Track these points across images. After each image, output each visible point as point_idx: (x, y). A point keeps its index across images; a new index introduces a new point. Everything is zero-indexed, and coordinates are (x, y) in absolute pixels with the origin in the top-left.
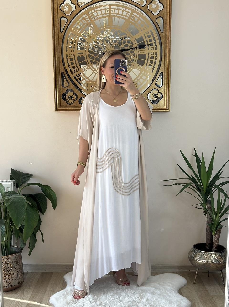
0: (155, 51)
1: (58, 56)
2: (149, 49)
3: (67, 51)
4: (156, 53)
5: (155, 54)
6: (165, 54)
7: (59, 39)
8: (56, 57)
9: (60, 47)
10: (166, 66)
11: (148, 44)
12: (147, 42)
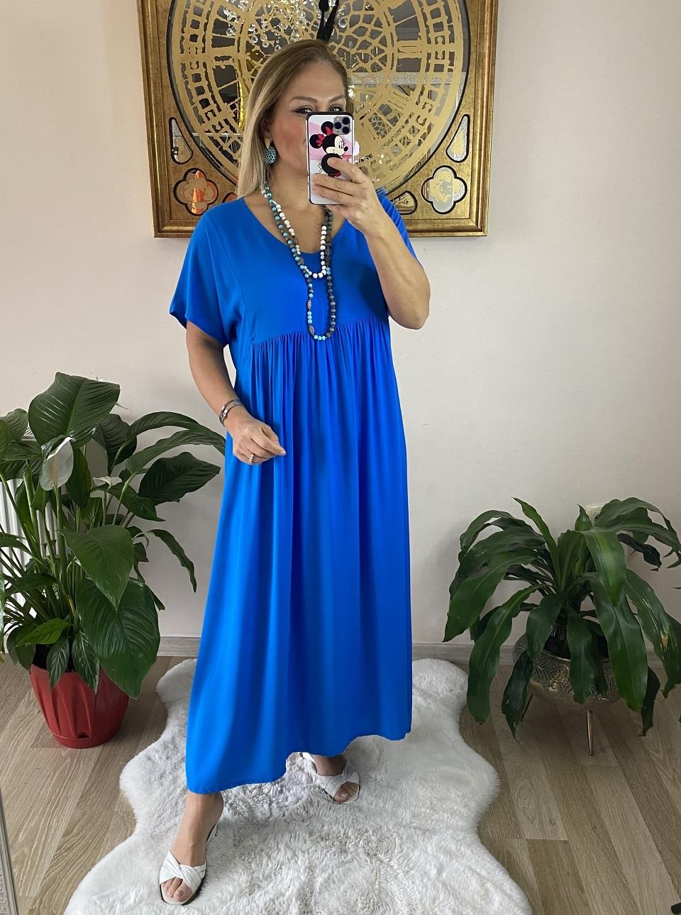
0: (449, 48)
1: (157, 69)
2: (429, 42)
3: (182, 52)
4: (452, 55)
5: (447, 56)
6: (479, 56)
7: (160, 16)
8: (151, 71)
9: (161, 40)
10: (480, 96)
11: (427, 26)
12: (426, 20)
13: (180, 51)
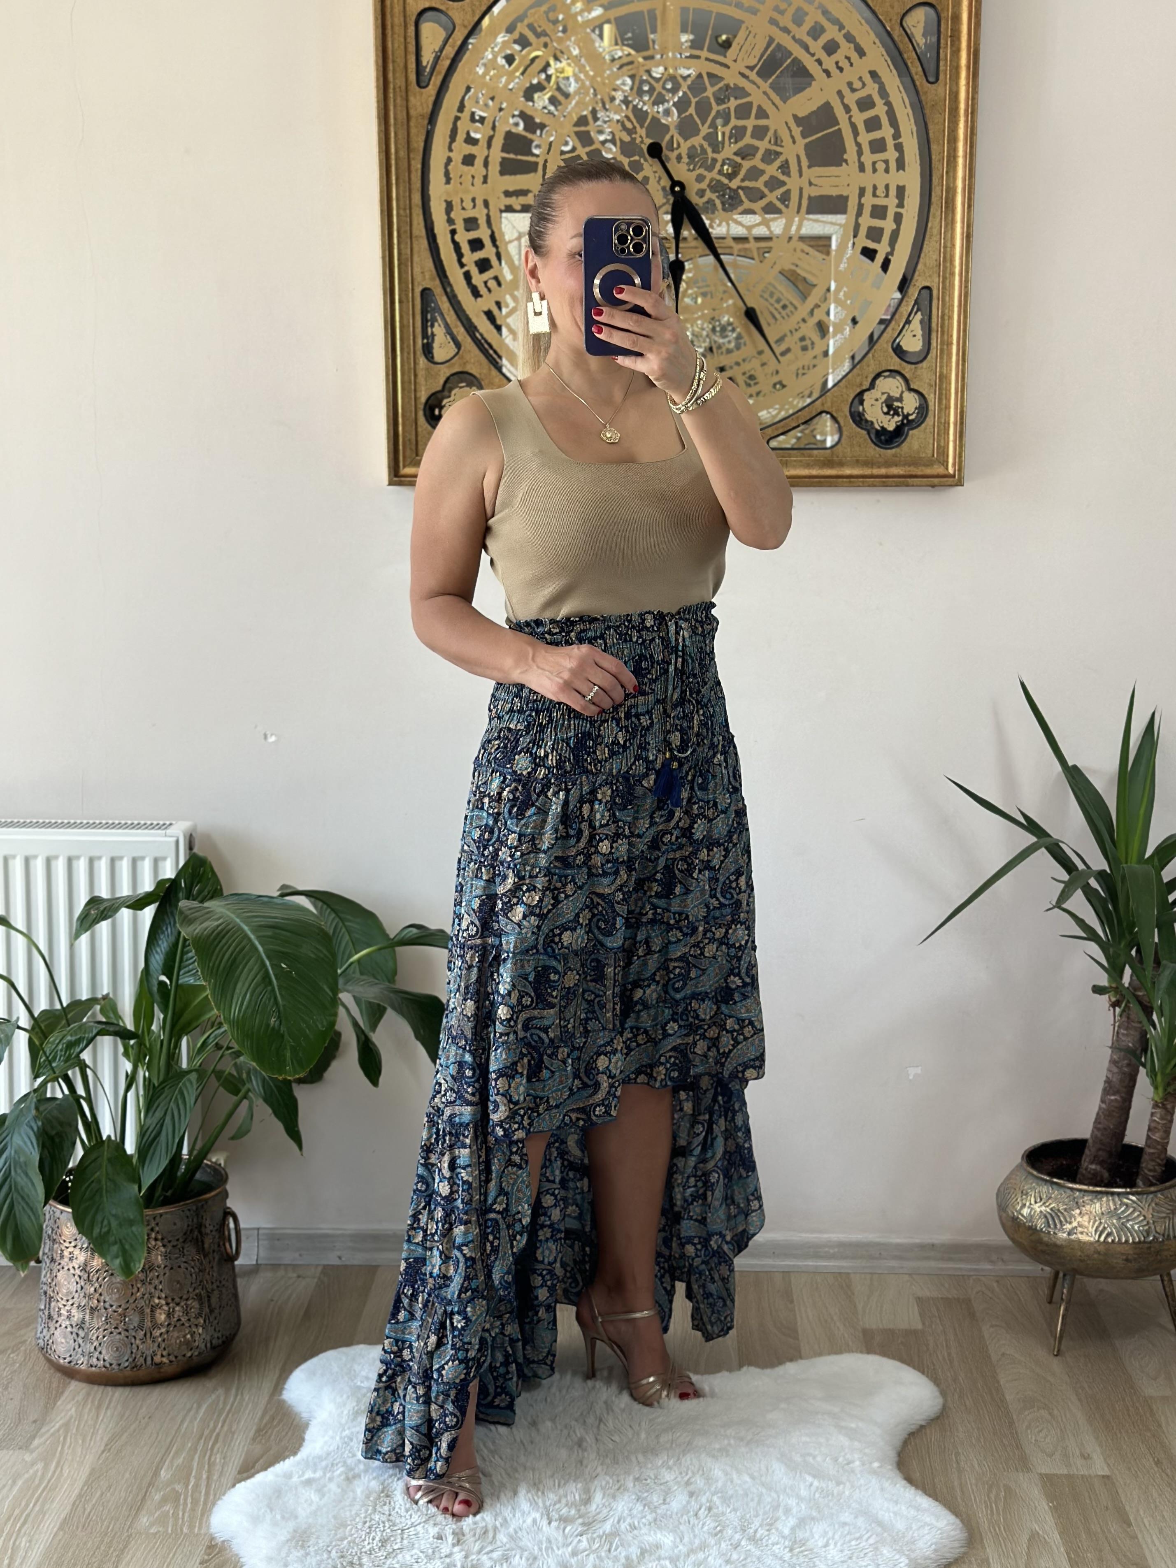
0: (896, 178)
1: (405, 209)
2: (862, 168)
3: (448, 181)
4: (901, 191)
5: (893, 192)
6: (947, 194)
7: (412, 124)
8: (395, 212)
9: (413, 162)
10: (948, 257)
11: (858, 145)
12: (856, 133)
13: (444, 180)
